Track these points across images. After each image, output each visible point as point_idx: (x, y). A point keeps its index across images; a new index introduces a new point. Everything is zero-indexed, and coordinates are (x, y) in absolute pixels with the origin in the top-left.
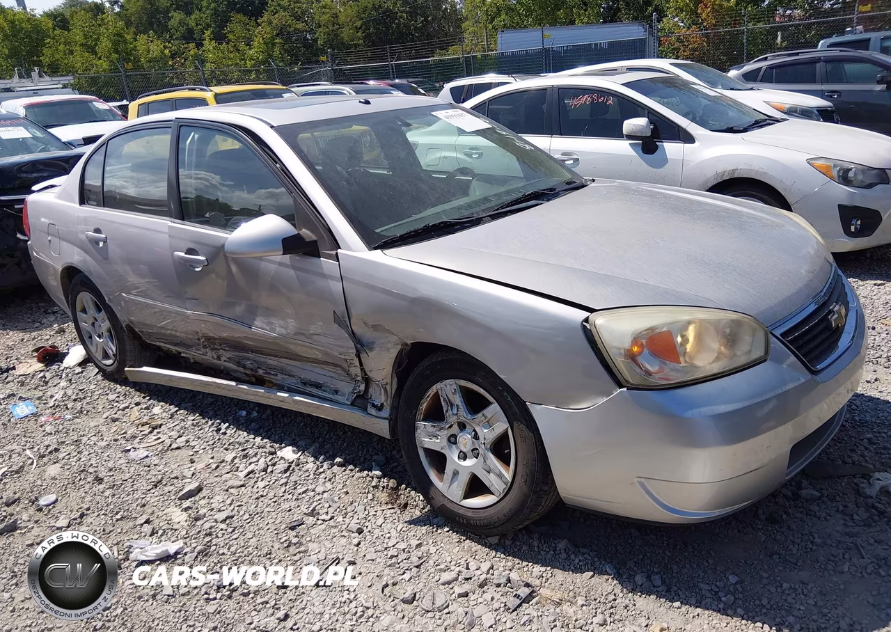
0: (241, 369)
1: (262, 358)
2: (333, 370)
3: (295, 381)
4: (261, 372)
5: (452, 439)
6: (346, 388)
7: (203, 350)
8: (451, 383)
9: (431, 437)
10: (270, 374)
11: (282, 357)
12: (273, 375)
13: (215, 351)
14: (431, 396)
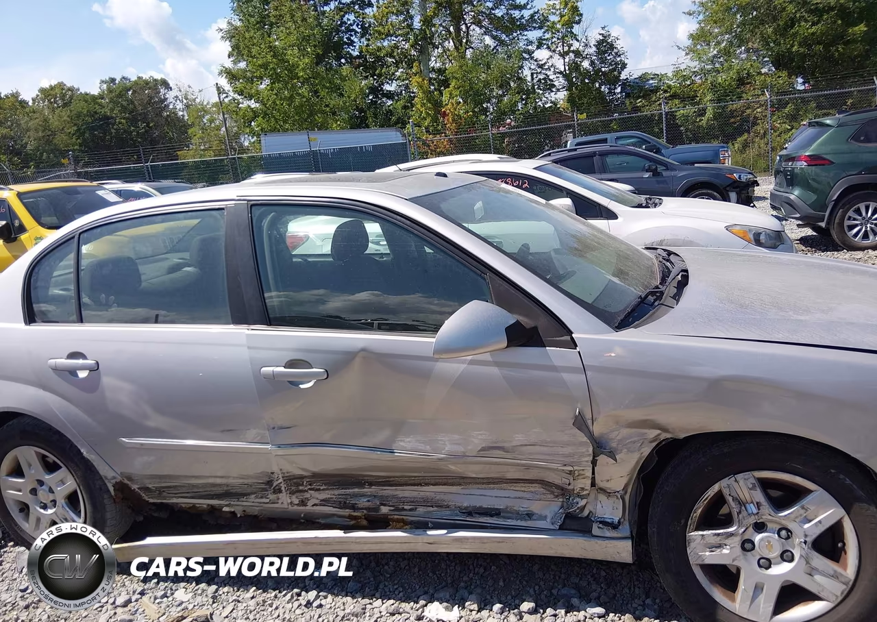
0: (347, 512)
1: (388, 491)
2: (523, 489)
3: (448, 513)
4: (385, 510)
5: (748, 546)
6: (549, 508)
7: (272, 497)
8: (746, 477)
9: (713, 549)
10: (403, 509)
11: (427, 484)
12: (411, 510)
13: (298, 494)
14: (710, 497)
